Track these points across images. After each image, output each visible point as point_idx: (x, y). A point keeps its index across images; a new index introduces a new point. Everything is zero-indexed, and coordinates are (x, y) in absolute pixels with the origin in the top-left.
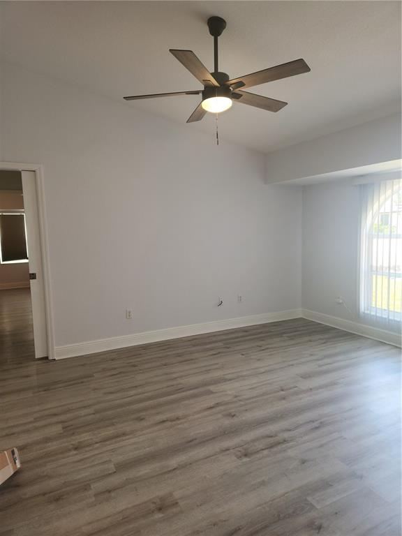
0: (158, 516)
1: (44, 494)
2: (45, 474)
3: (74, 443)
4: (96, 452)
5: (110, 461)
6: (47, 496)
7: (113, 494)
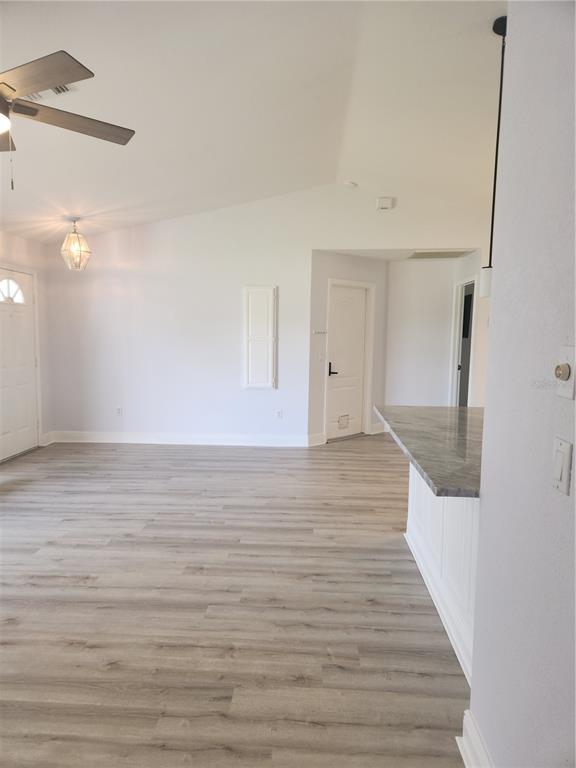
0: (205, 566)
1: (284, 608)
2: (278, 629)
3: (231, 660)
4: (211, 634)
5: (206, 617)
6: (282, 606)
7: (226, 588)
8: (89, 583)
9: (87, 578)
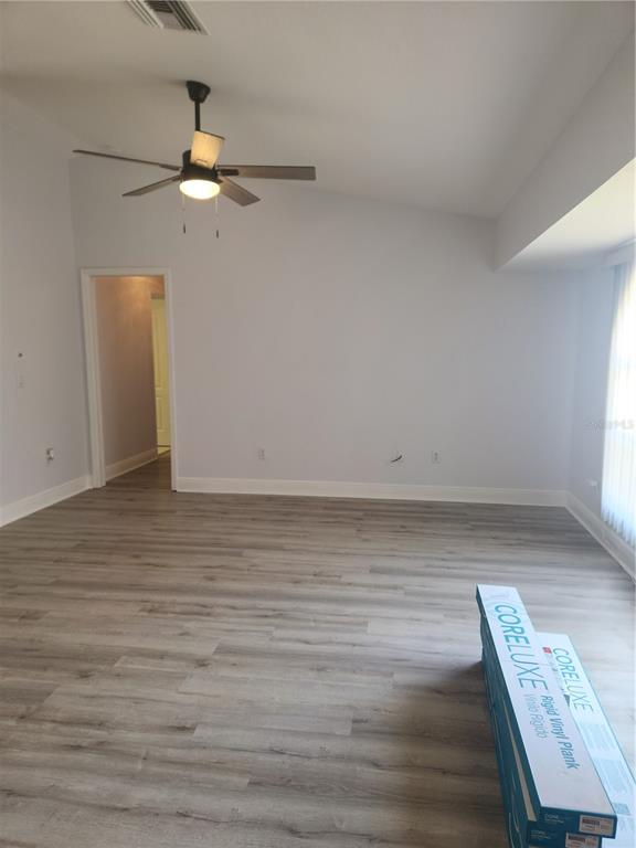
8: (149, 606)
9: (150, 611)
